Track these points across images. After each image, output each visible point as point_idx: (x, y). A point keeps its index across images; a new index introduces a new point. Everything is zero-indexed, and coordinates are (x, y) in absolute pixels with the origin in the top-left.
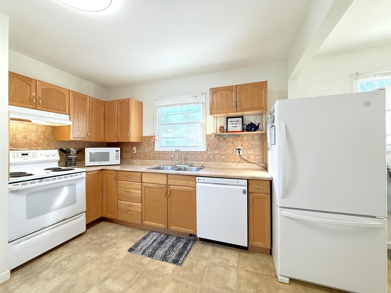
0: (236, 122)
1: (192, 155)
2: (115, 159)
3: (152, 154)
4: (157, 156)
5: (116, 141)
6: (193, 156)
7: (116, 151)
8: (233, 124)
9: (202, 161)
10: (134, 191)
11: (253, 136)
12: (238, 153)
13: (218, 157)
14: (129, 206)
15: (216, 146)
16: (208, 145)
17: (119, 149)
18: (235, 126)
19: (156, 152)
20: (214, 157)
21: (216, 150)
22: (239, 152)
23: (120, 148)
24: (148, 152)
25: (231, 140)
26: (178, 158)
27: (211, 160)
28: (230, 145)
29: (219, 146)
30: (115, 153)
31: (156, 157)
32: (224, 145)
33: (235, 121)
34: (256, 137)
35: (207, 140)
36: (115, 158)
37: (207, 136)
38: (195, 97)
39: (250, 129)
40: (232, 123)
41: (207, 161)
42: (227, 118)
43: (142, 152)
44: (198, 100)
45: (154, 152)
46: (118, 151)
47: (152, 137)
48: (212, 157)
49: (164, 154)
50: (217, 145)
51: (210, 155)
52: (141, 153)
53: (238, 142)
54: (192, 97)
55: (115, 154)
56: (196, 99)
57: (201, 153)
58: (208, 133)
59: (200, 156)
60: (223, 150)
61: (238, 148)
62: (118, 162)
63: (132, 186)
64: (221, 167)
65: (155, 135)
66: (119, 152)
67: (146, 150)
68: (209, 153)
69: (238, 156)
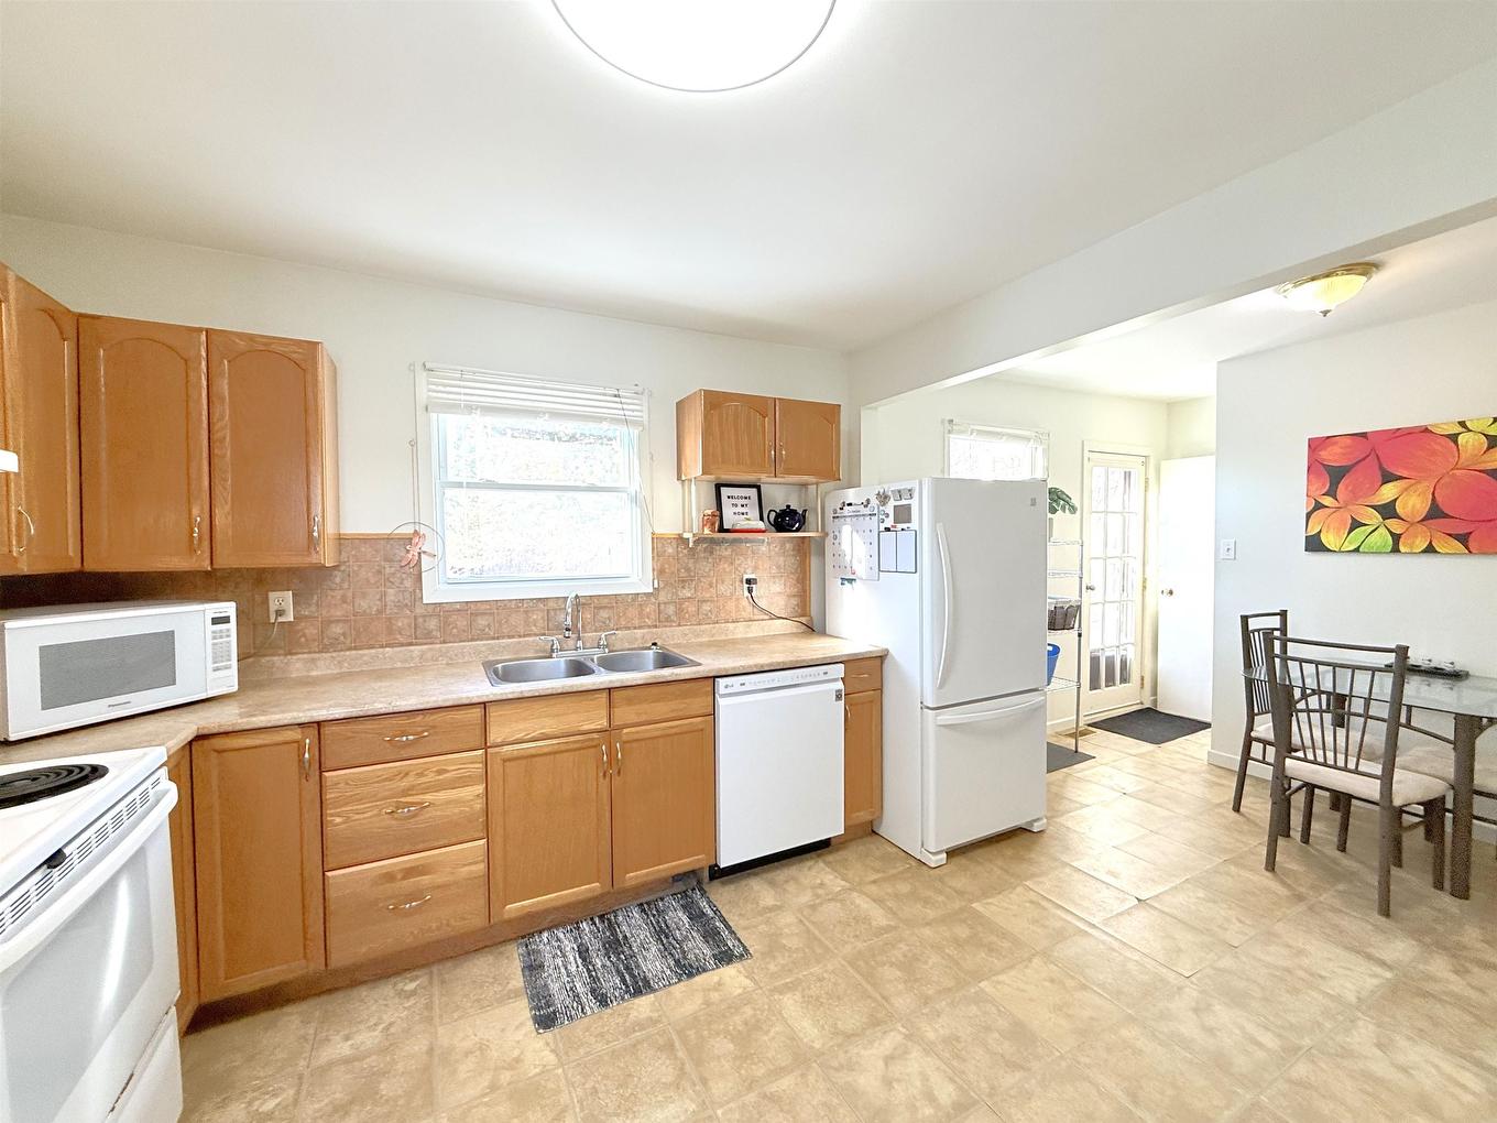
0: (744, 502)
1: (601, 608)
2: (210, 666)
3: (406, 621)
4: (432, 624)
5: (208, 562)
6: (604, 614)
7: (216, 621)
8: (736, 506)
9: (640, 627)
10: (443, 795)
11: (783, 542)
12: (746, 593)
13: (692, 609)
14: (410, 872)
15: (683, 573)
16: (660, 572)
17: (229, 608)
18: (740, 512)
19: (430, 609)
20: (680, 611)
21: (683, 587)
22: (750, 591)
23: (233, 604)
24: (380, 612)
25: (728, 553)
26: (541, 623)
27: (668, 619)
28: (724, 569)
29: (692, 574)
30: (209, 635)
31: (430, 632)
32: (707, 570)
33: (742, 498)
34: (788, 546)
35: (658, 554)
36: (210, 659)
37: (656, 538)
38: (615, 396)
39: (788, 525)
40: (734, 501)
41: (656, 627)
42: (718, 487)
43: (339, 613)
44: (626, 413)
45: (419, 611)
46: (226, 620)
47: (408, 540)
48: (671, 610)
49: (475, 615)
50: (688, 570)
51: (665, 603)
52: (329, 622)
53: (746, 559)
54: (604, 395)
55: (210, 642)
56: (620, 406)
57: (633, 600)
58: (659, 530)
59: (632, 612)
60: (706, 586)
61: (746, 577)
62: (228, 680)
63: (430, 777)
64: (705, 639)
65: (423, 530)
66: (233, 625)
67: (368, 604)
68: (662, 597)
69: (745, 603)
